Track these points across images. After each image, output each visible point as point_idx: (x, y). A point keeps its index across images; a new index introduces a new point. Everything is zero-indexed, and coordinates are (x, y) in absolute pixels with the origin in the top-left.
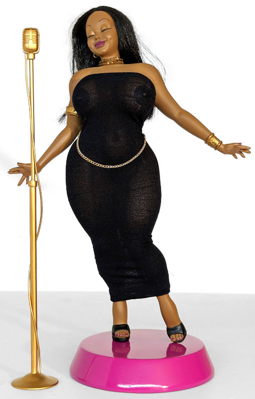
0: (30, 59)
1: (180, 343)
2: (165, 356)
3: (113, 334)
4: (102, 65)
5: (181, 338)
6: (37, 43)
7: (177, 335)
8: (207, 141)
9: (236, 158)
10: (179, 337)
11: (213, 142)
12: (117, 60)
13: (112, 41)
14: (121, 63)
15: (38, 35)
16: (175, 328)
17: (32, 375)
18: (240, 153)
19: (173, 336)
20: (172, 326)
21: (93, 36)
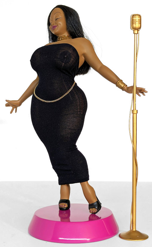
9: (140, 96)
10: (94, 210)
15: (141, 19)
18: (142, 93)
19: (91, 209)
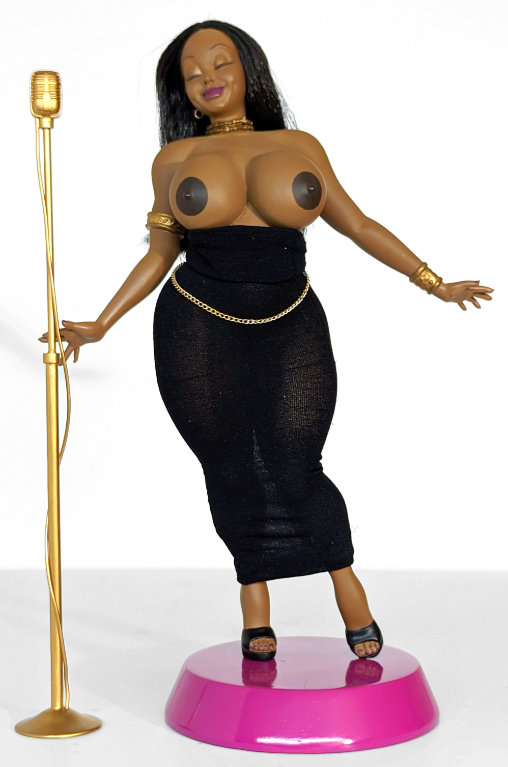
0: (44, 129)
1: (373, 659)
2: (343, 684)
3: (245, 646)
4: (215, 133)
5: (375, 650)
6: (58, 99)
7: (367, 644)
8: (415, 278)
9: (464, 309)
11: (426, 280)
12: (244, 124)
13: (235, 86)
14: (250, 130)
16: (363, 632)
17: (52, 712)
18: (472, 299)
19: (359, 646)
20: (357, 628)
21: (198, 76)
